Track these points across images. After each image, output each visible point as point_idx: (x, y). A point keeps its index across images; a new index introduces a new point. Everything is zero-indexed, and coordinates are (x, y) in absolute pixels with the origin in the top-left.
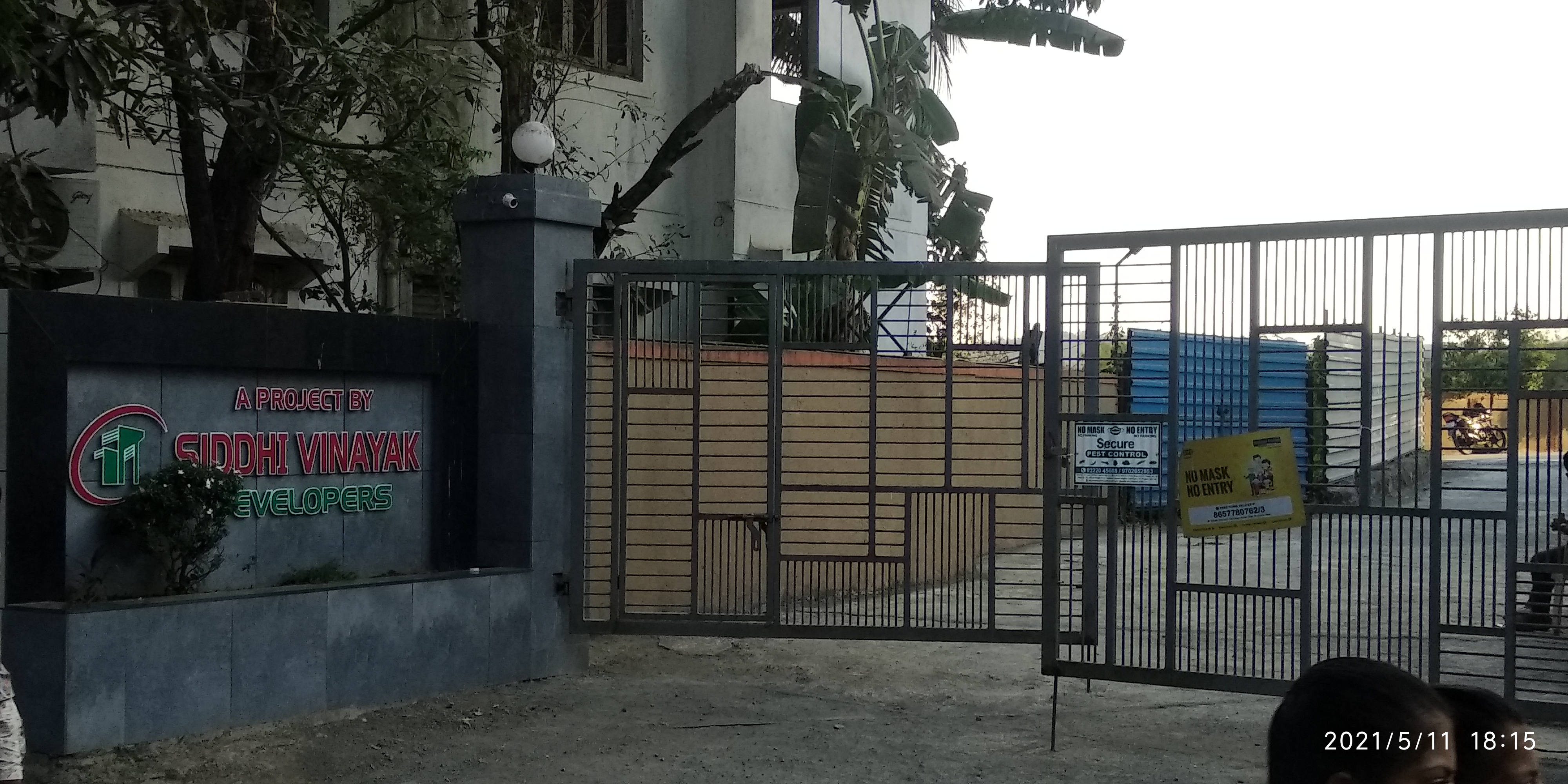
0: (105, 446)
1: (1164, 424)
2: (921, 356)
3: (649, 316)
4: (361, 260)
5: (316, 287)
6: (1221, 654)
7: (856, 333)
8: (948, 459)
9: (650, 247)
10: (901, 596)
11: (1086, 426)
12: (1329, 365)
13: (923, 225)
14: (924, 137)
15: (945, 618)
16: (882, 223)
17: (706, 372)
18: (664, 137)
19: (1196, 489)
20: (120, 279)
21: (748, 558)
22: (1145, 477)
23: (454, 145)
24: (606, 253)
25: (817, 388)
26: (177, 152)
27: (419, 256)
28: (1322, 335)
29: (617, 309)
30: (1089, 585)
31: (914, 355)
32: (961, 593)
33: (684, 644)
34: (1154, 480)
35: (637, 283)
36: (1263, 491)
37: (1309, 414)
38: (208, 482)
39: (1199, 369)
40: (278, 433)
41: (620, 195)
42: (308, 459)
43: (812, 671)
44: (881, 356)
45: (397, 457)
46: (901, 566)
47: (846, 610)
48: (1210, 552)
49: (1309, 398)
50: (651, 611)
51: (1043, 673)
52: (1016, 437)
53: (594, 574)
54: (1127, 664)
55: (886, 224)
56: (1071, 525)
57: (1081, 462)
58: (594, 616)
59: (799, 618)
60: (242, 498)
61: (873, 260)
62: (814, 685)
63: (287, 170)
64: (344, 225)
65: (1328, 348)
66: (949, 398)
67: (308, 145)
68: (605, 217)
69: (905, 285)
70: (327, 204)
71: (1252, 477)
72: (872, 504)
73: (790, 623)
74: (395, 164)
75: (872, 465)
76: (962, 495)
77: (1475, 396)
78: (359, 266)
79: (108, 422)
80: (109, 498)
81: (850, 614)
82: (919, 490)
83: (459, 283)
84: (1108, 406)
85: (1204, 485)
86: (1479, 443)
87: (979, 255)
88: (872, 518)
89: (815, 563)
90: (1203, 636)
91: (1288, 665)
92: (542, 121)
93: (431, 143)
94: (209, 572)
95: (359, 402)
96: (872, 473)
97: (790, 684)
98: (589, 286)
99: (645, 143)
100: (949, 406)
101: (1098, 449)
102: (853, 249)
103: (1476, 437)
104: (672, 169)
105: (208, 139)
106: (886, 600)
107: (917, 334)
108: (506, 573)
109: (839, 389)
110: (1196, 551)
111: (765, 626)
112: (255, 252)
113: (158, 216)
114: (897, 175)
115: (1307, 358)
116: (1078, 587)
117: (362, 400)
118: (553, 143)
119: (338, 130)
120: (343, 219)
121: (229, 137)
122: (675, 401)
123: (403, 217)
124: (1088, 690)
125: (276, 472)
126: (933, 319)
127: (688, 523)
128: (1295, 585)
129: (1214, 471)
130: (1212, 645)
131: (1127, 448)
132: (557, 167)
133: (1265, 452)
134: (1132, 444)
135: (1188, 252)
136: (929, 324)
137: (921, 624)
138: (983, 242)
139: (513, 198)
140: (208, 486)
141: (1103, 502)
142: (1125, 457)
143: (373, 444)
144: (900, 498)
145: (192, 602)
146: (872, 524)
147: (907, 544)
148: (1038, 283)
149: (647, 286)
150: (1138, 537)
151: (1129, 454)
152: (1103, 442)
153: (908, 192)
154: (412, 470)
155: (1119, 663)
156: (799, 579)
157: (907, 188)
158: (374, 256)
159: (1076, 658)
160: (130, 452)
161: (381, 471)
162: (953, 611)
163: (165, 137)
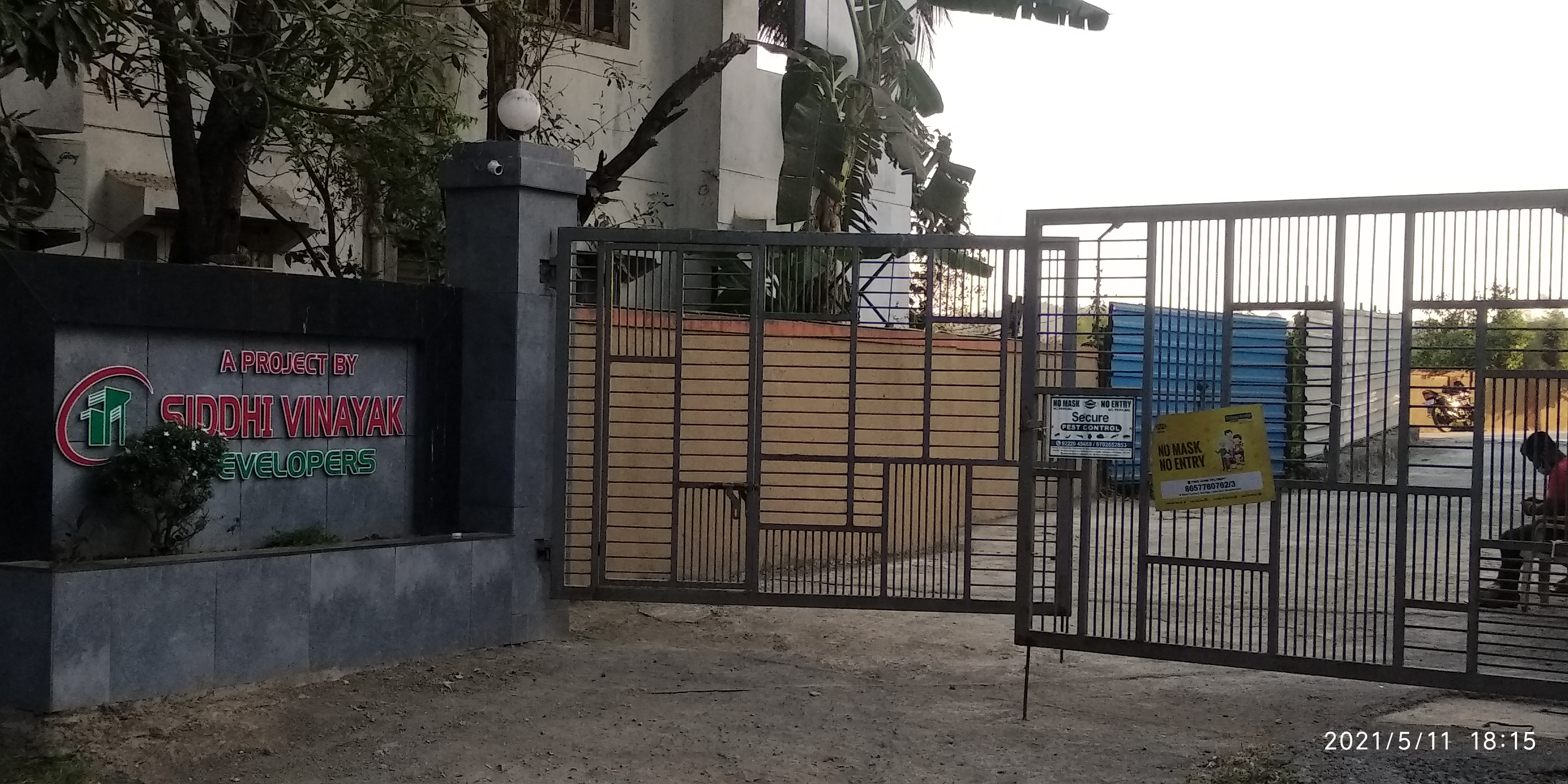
0: (92, 407)
1: (1138, 398)
2: (903, 328)
3: (632, 284)
4: (346, 224)
5: (301, 251)
6: (1190, 627)
7: (838, 304)
8: (926, 431)
9: (635, 216)
10: (878, 567)
11: (1062, 400)
12: (1309, 342)
13: (907, 197)
14: (910, 109)
15: (921, 588)
16: (866, 194)
17: (688, 341)
18: (650, 105)
19: (1168, 462)
20: (105, 240)
21: (727, 527)
22: (1118, 450)
23: (441, 112)
24: (591, 221)
25: (798, 359)
26: (165, 114)
27: (404, 221)
28: (1302, 312)
29: (600, 278)
30: (1063, 557)
31: (896, 326)
32: (938, 563)
33: (662, 611)
34: (1127, 453)
35: (620, 252)
36: (1234, 466)
37: (1288, 390)
38: (193, 444)
39: (1174, 343)
40: (263, 396)
41: (605, 163)
42: (293, 421)
43: (790, 638)
44: (863, 327)
45: (381, 422)
46: (878, 537)
47: (824, 579)
48: (1181, 525)
49: (1289, 376)
50: (632, 577)
51: (1016, 643)
52: (994, 409)
53: (575, 540)
54: (1099, 634)
55: (870, 196)
56: (1046, 497)
57: (1056, 435)
58: (575, 582)
59: (778, 587)
60: (226, 461)
61: (858, 232)
62: (790, 653)
63: (276, 134)
64: (330, 190)
65: (1308, 325)
66: (928, 370)
67: (295, 109)
68: (589, 184)
69: (889, 255)
70: (313, 169)
71: (1223, 452)
72: (850, 475)
73: (769, 592)
74: (381, 129)
75: (851, 436)
76: (939, 467)
77: (1455, 374)
78: (344, 231)
79: (96, 383)
80: (93, 458)
81: (828, 583)
82: (897, 461)
83: (444, 248)
84: (1087, 380)
85: (1176, 459)
86: (1458, 421)
87: (963, 227)
88: (850, 488)
89: (794, 533)
90: (1173, 609)
91: (1255, 639)
92: (527, 89)
93: (417, 110)
94: (195, 533)
95: (344, 367)
96: (851, 443)
97: (768, 651)
98: (573, 254)
99: (631, 111)
100: (928, 377)
101: (1073, 422)
102: (837, 221)
103: (1455, 414)
104: (657, 138)
105: (195, 101)
106: (863, 569)
107: (899, 306)
108: (489, 538)
109: (817, 359)
110: (1167, 525)
111: (744, 594)
112: (242, 215)
113: (143, 177)
114: (882, 146)
115: (1287, 334)
116: (1052, 558)
117: (347, 364)
118: (538, 111)
119: (325, 96)
120: (329, 183)
121: (216, 101)
122: (657, 369)
123: (389, 182)
124: (1061, 660)
125: (261, 435)
126: (916, 290)
127: (669, 490)
128: (1264, 559)
129: (1186, 446)
130: (1182, 618)
131: (1102, 422)
132: (543, 134)
133: (1236, 427)
134: (1106, 418)
135: (1164, 228)
136: (912, 296)
137: (898, 593)
138: (967, 214)
139: (498, 165)
140: (194, 448)
141: (1077, 474)
142: (1100, 430)
143: (358, 409)
144: (878, 468)
145: (176, 563)
146: (850, 494)
147: (884, 515)
148: (1018, 257)
149: (630, 254)
150: (1111, 510)
151: (1104, 428)
152: (1078, 416)
153: (893, 163)
154: (396, 435)
155: (1090, 634)
156: (777, 550)
157: (891, 159)
158: (360, 219)
159: (1049, 628)
160: (116, 413)
161: (365, 435)
162: (929, 581)
163: (154, 100)
